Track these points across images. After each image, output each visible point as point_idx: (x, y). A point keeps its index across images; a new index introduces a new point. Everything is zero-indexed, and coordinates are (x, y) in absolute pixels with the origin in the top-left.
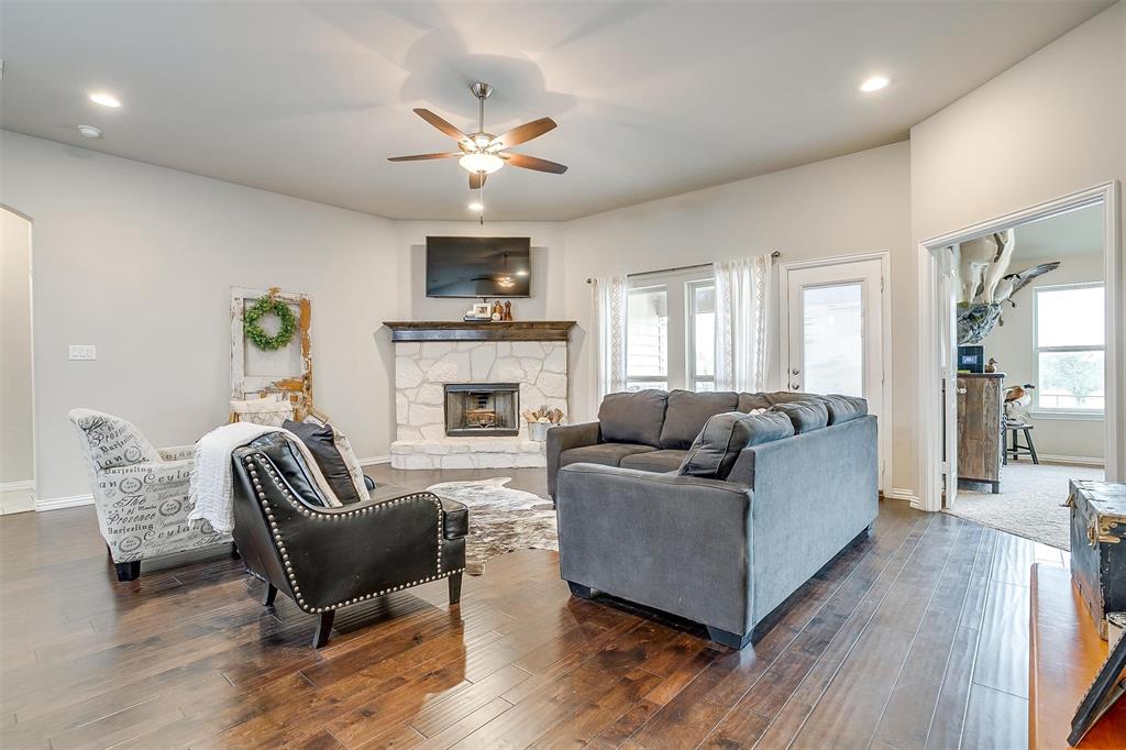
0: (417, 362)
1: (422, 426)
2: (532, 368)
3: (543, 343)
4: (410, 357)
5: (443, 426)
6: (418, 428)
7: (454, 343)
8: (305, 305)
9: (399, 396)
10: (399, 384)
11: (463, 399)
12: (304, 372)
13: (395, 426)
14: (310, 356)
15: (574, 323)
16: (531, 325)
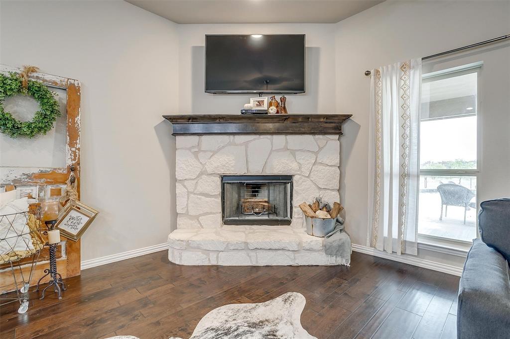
0: (196, 154)
1: (200, 215)
2: (306, 161)
3: (317, 136)
4: (190, 149)
5: (220, 215)
6: (197, 218)
7: (232, 137)
8: (73, 91)
9: (179, 188)
10: (179, 176)
11: (239, 189)
12: (70, 162)
13: (175, 215)
14: (78, 146)
15: (348, 117)
16: (307, 118)
